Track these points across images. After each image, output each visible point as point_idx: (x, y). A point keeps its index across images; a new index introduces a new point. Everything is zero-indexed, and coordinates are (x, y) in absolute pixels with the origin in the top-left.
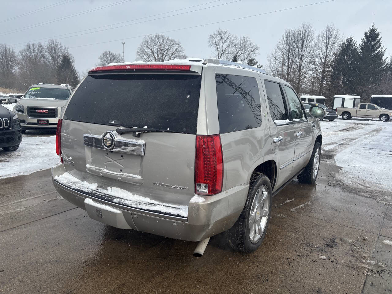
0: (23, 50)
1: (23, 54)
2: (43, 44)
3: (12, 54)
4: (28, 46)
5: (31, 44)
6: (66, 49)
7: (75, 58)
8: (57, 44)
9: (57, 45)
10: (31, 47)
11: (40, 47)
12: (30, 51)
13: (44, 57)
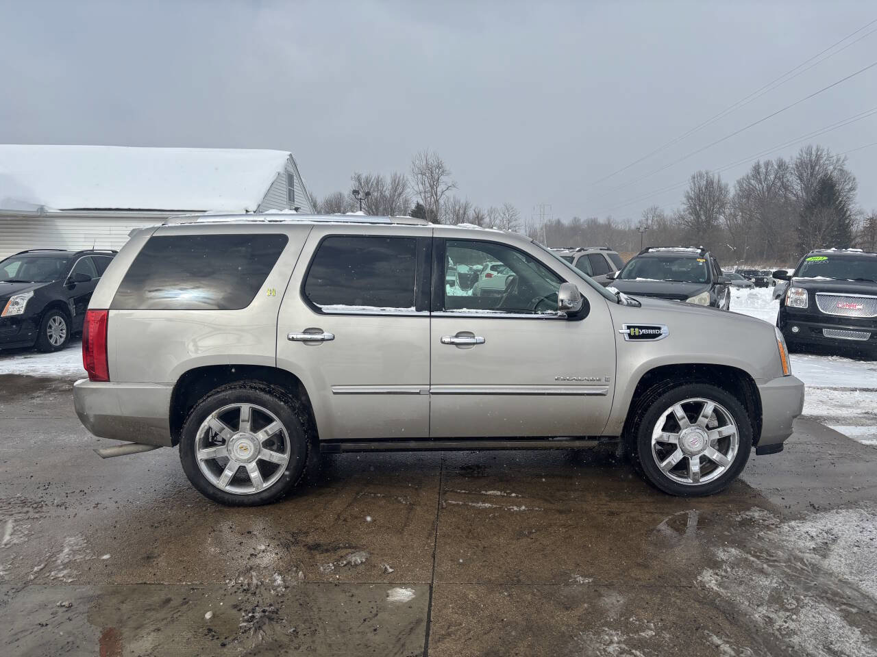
0: (743, 179)
1: (744, 185)
2: (787, 160)
3: (722, 189)
4: (757, 169)
5: (762, 163)
6: (840, 162)
7: (857, 180)
8: (819, 153)
9: (818, 157)
10: (763, 170)
11: (781, 165)
12: (759, 177)
13: (785, 187)
